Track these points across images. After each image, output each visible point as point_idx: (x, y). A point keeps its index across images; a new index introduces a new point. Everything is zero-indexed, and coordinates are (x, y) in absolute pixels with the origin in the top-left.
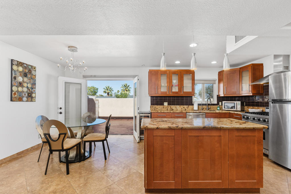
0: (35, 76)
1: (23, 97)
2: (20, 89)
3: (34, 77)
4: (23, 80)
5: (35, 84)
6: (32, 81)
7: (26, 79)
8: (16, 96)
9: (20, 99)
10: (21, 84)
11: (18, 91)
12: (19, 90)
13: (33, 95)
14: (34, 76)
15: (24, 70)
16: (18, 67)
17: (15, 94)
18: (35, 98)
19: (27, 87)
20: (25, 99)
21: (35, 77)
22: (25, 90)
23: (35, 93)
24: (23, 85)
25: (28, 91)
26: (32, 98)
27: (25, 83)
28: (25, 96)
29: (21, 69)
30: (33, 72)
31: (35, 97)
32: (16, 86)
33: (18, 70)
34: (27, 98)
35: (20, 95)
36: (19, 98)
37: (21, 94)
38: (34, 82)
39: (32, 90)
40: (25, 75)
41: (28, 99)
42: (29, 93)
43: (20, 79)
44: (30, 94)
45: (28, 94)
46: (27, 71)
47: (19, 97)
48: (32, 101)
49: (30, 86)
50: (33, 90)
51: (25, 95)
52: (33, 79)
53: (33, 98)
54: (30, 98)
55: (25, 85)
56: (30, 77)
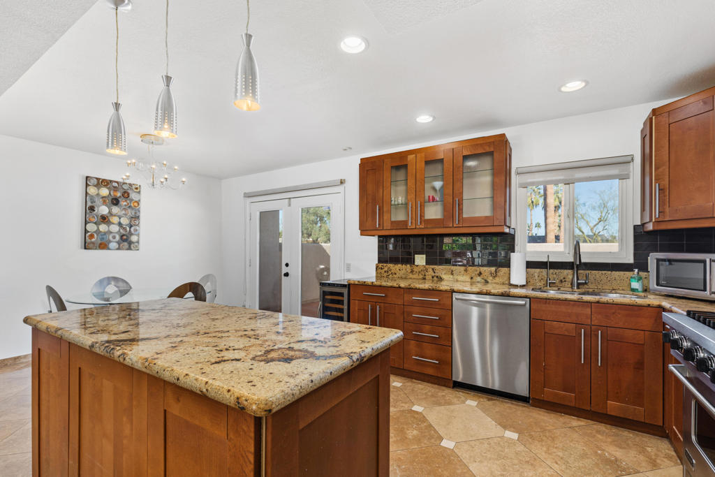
0: (138, 202)
1: (110, 242)
2: (103, 228)
3: (136, 204)
4: (109, 212)
5: (138, 217)
6: (130, 213)
7: (115, 210)
8: (93, 240)
9: (103, 246)
10: (104, 219)
11: (98, 232)
12: (101, 230)
13: (134, 238)
14: (136, 202)
15: (112, 193)
16: (98, 189)
17: (92, 236)
18: (136, 244)
19: (120, 224)
20: (113, 245)
21: (139, 204)
22: (115, 228)
23: (138, 235)
24: (109, 220)
25: (121, 230)
26: (130, 243)
27: (115, 216)
28: (114, 240)
29: (104, 192)
30: (133, 196)
31: (138, 242)
32: (95, 223)
33: (98, 195)
34: (118, 243)
35: (103, 238)
36: (101, 244)
37: (105, 237)
38: (136, 213)
39: (130, 228)
40: (116, 202)
41: (121, 245)
42: (124, 235)
43: (104, 210)
44: (125, 237)
45: (122, 236)
46: (119, 194)
47: (100, 242)
48: (129, 248)
49: (125, 221)
50: (132, 229)
51: (114, 237)
52: (133, 209)
53: (133, 243)
54: (126, 243)
55: (115, 220)
56: (125, 205)
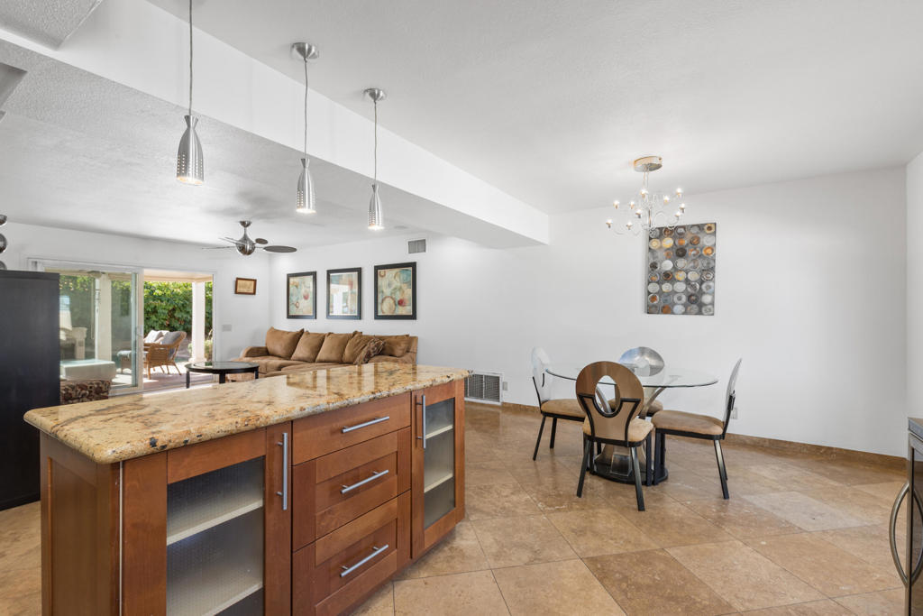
0: (713, 248)
1: (675, 304)
2: (666, 287)
3: (709, 251)
4: (674, 267)
5: (712, 269)
6: (701, 264)
7: (681, 263)
8: (655, 302)
9: (667, 309)
10: (668, 277)
11: (661, 292)
12: (664, 290)
13: (706, 299)
14: (709, 248)
15: (677, 243)
16: (661, 241)
17: (654, 298)
18: (710, 307)
19: (687, 281)
20: (678, 308)
21: (713, 250)
22: (680, 287)
23: (713, 294)
24: (673, 277)
25: (689, 290)
26: (701, 305)
27: (681, 271)
28: (679, 302)
29: (668, 242)
30: (706, 240)
31: (712, 304)
32: (658, 282)
33: (661, 247)
34: (685, 305)
35: (666, 300)
36: (664, 307)
37: (668, 298)
38: (708, 263)
39: (701, 285)
40: (681, 253)
41: (689, 308)
42: (692, 295)
43: (667, 265)
44: (693, 298)
45: (689, 297)
46: (685, 242)
47: (662, 305)
48: (700, 313)
49: (693, 276)
50: (704, 286)
51: (680, 299)
52: (704, 258)
53: (705, 305)
54: (695, 306)
55: (681, 276)
56: (694, 255)
